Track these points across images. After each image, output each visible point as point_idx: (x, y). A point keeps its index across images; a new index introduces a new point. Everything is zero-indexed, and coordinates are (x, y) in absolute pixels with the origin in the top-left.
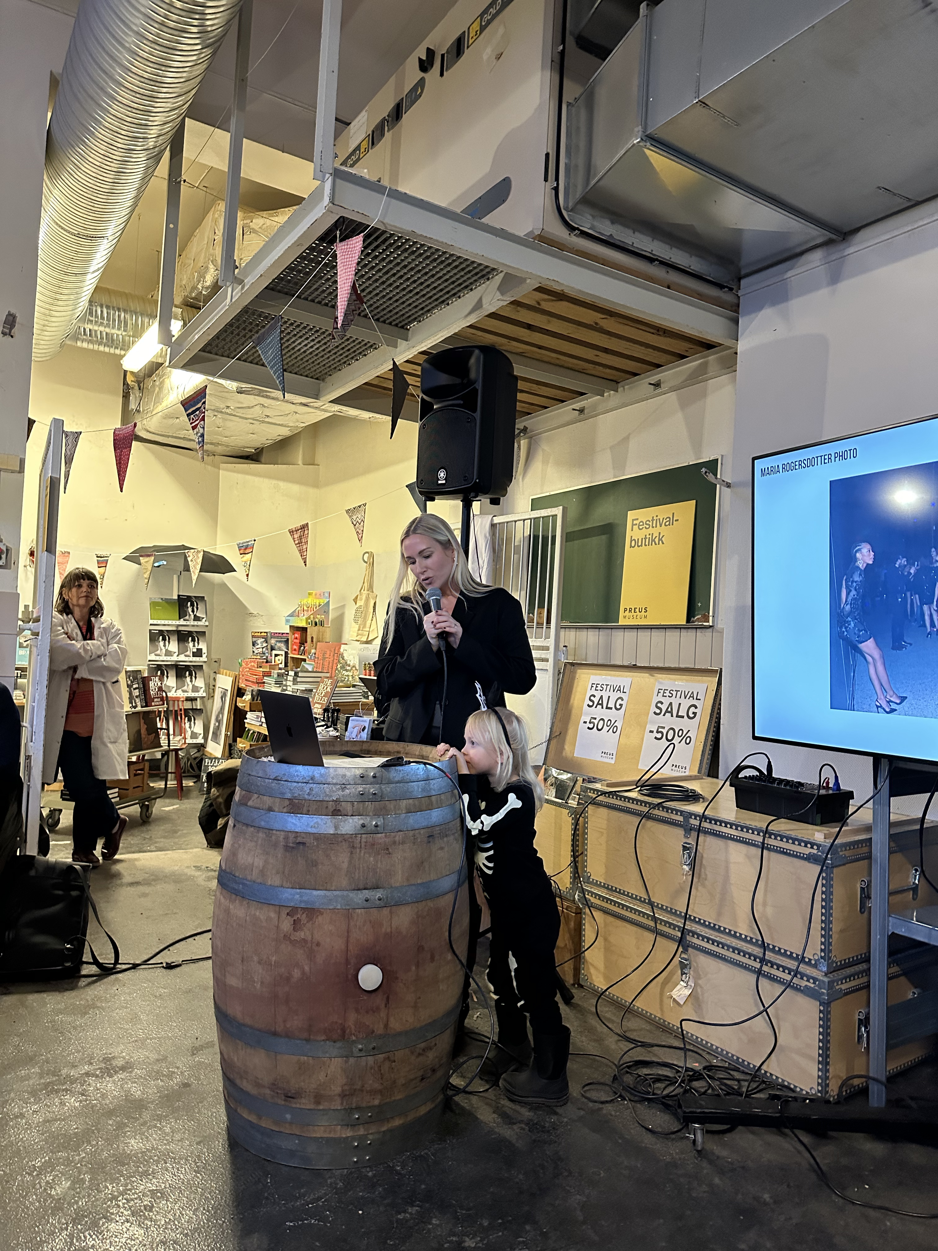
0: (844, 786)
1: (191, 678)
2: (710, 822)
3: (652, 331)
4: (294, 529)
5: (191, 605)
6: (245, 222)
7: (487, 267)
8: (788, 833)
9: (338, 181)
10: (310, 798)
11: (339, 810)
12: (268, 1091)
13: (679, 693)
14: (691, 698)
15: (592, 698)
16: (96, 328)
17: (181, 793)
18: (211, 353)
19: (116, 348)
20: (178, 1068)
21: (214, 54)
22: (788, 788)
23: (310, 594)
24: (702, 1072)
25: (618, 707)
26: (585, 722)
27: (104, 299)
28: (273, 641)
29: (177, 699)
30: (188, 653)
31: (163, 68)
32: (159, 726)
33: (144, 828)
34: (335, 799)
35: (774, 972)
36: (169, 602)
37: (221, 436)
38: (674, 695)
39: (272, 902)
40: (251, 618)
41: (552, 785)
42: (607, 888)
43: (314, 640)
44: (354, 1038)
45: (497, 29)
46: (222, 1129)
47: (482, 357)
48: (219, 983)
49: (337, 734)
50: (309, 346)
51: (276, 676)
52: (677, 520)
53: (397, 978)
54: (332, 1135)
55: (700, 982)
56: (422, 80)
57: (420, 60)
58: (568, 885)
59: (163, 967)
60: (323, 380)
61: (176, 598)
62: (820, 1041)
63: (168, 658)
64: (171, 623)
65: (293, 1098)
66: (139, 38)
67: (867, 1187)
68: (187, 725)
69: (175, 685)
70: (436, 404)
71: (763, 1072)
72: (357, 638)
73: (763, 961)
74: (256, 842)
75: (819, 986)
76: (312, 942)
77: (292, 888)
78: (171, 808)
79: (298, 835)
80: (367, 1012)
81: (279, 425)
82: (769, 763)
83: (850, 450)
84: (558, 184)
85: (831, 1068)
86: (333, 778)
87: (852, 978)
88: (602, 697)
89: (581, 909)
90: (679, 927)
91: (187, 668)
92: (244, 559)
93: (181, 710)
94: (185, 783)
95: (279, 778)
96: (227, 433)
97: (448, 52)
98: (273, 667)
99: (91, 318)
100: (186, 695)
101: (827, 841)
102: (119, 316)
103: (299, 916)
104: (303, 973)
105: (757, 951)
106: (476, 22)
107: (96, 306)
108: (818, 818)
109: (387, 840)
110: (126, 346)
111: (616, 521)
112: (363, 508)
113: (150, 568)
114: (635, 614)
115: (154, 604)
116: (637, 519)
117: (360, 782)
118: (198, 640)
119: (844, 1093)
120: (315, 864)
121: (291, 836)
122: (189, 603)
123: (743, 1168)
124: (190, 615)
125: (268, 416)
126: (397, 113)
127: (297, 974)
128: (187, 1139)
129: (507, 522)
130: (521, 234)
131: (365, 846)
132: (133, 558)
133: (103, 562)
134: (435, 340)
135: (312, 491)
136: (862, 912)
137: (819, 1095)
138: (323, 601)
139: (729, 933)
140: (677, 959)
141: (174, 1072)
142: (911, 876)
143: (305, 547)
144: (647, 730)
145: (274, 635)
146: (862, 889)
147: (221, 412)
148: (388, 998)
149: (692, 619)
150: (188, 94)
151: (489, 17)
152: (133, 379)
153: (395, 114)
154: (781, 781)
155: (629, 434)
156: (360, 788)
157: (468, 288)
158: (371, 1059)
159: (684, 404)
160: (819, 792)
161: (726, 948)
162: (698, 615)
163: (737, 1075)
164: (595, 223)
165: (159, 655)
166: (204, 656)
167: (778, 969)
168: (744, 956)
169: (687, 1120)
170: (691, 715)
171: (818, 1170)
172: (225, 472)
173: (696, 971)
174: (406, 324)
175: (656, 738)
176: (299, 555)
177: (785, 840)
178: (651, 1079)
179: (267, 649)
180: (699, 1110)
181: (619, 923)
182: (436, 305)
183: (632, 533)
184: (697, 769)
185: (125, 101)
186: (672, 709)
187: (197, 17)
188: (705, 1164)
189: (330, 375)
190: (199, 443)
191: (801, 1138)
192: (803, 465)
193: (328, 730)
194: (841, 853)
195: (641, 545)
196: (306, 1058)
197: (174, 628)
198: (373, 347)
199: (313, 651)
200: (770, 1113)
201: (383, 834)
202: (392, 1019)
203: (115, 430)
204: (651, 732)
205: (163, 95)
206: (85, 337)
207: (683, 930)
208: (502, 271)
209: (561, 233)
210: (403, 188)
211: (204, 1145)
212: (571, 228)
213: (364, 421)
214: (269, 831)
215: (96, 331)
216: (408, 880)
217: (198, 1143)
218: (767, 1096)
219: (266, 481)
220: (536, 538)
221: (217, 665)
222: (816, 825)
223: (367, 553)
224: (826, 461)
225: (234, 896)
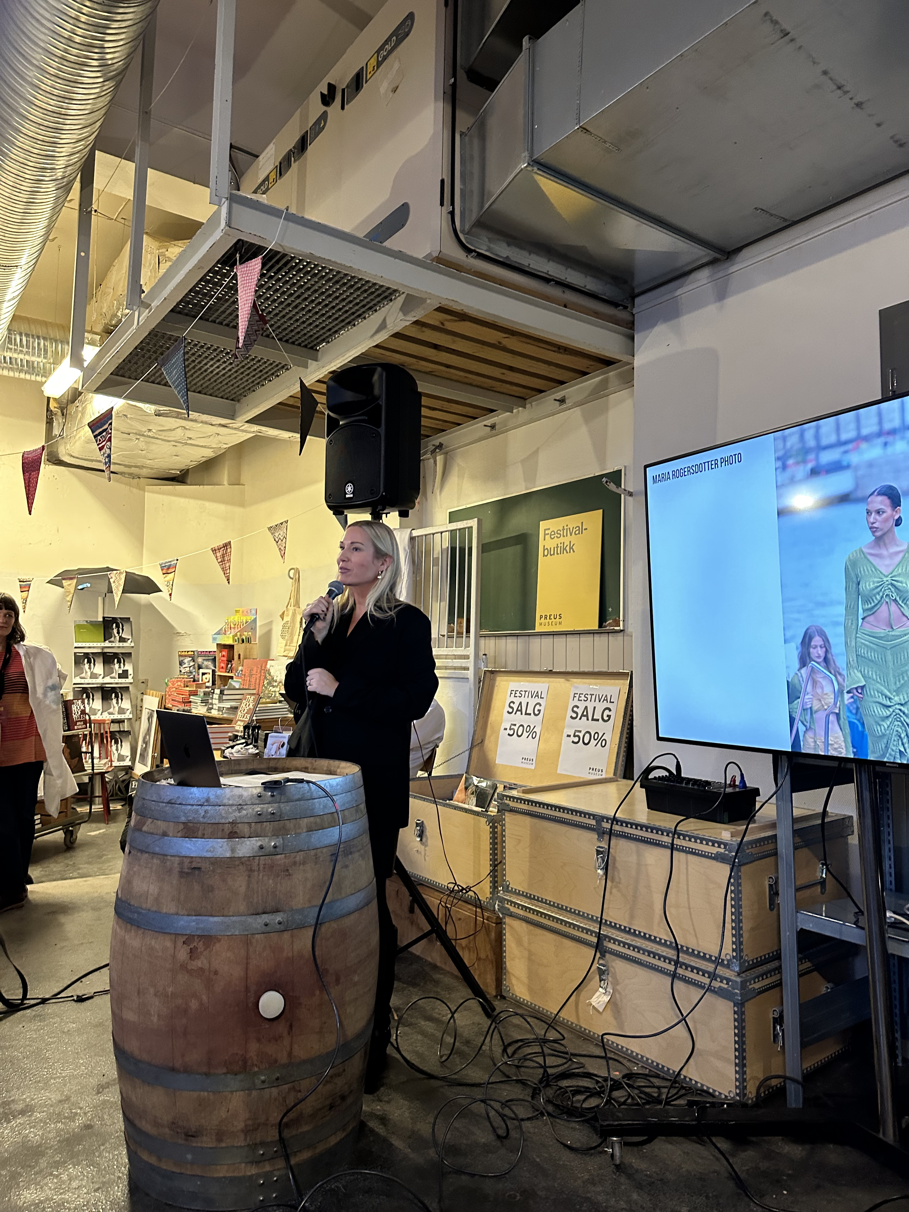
0: (750, 784)
1: (117, 700)
2: (622, 825)
3: (554, 349)
4: (216, 548)
5: (116, 626)
6: (161, 251)
7: (388, 288)
8: (696, 832)
9: (235, 205)
10: (205, 821)
11: (236, 832)
12: (167, 1130)
13: (594, 697)
14: (605, 702)
15: (512, 705)
16: (15, 356)
17: (108, 816)
18: (124, 376)
19: (37, 375)
20: (81, 1108)
21: (117, 86)
22: (696, 787)
23: (237, 611)
24: (621, 1081)
25: (537, 712)
26: (506, 729)
27: (24, 328)
28: (200, 660)
29: (101, 723)
30: (113, 675)
31: (67, 101)
32: (84, 749)
33: (68, 855)
34: (231, 821)
35: (689, 974)
36: (94, 624)
37: (145, 457)
38: (589, 699)
39: (168, 931)
40: (179, 638)
41: (473, 794)
42: (526, 896)
43: (242, 657)
44: (256, 1069)
45: (393, 64)
46: (123, 1173)
47: (384, 373)
48: (117, 1018)
49: (257, 751)
50: (221, 367)
51: (202, 694)
52: (586, 529)
53: (300, 1004)
54: (236, 1174)
55: (618, 987)
56: (325, 113)
57: (322, 94)
58: (489, 895)
59: (74, 1000)
60: (239, 401)
61: (102, 620)
62: (736, 1042)
63: (94, 681)
64: (97, 645)
65: (193, 1136)
66: (41, 72)
67: (785, 1192)
68: (114, 747)
69: (101, 708)
70: (342, 420)
71: (682, 1077)
72: (285, 654)
73: (677, 963)
74: (151, 868)
75: (732, 986)
76: (210, 971)
77: (188, 915)
78: (97, 832)
79: (194, 860)
80: (270, 1041)
81: (202, 446)
82: (678, 763)
83: (735, 455)
84: (453, 208)
85: (748, 1070)
86: (229, 799)
87: (765, 977)
88: (521, 703)
89: (501, 919)
90: (595, 932)
91: (113, 690)
92: (167, 579)
93: (106, 732)
94: (112, 807)
95: (173, 801)
96: (151, 456)
97: (347, 86)
98: (199, 686)
99: (10, 346)
100: (112, 717)
101: (734, 839)
102: (39, 344)
103: (196, 944)
104: (201, 1004)
105: (671, 954)
106: (372, 59)
107: (15, 335)
108: (726, 816)
109: (287, 861)
110: (46, 373)
111: (530, 532)
112: (284, 525)
113: (72, 591)
114: (551, 621)
115: (78, 627)
116: (549, 529)
117: (257, 802)
118: (124, 661)
119: (762, 1095)
120: (211, 889)
121: (187, 861)
122: (114, 625)
123: (661, 1180)
124: (115, 637)
125: (190, 438)
126: (303, 145)
127: (194, 1005)
128: (85, 1187)
129: (426, 535)
130: (420, 256)
131: (264, 868)
132: (56, 582)
133: (25, 586)
134: (344, 360)
135: (238, 510)
136: (771, 909)
137: (738, 1098)
138: (250, 618)
139: (644, 937)
140: (595, 965)
141: (76, 1114)
142: (818, 869)
143: (227, 565)
144: (565, 735)
145: (201, 654)
146: (771, 886)
147: (143, 435)
148: (291, 1026)
149: (604, 624)
150: (94, 126)
151: (385, 54)
152: (56, 406)
153: (300, 145)
154: (689, 780)
155: (538, 448)
156: (258, 808)
157: (373, 309)
158: (275, 1091)
159: (588, 419)
160: (725, 790)
161: (641, 952)
162: (610, 619)
163: (657, 1082)
164: (492, 246)
165: (84, 678)
166: (130, 677)
167: (692, 971)
168: (659, 959)
169: (605, 1134)
170: (606, 718)
171: (735, 1177)
172: (150, 494)
173: (614, 977)
174: (315, 345)
175: (573, 742)
176: (223, 573)
177: (693, 840)
178: (571, 1091)
179: (194, 668)
180: (617, 1123)
181: (539, 931)
182: (343, 327)
183: (545, 542)
184: (613, 771)
185: (30, 134)
186: (587, 712)
187: (96, 50)
188: (623, 1179)
189: (245, 396)
190: (106, 463)
191: (719, 1145)
192: (691, 471)
193: (247, 747)
194: (748, 851)
195: (554, 554)
196: (206, 1094)
197: (100, 651)
198: (285, 367)
199: (240, 668)
200: (688, 1120)
201: (283, 855)
202: (296, 1046)
203: (24, 453)
204: (569, 736)
205: (67, 127)
206: (5, 365)
207: (599, 936)
208: (403, 293)
209: (459, 255)
210: (311, 215)
211: (103, 1192)
212: (468, 251)
213: (283, 441)
214: (164, 856)
215: (16, 359)
216: (310, 901)
217: (96, 1190)
218: (686, 1102)
219: (192, 502)
220: (453, 549)
221: (144, 686)
222: (724, 823)
223: (292, 569)
224: (713, 466)
225: (129, 926)
